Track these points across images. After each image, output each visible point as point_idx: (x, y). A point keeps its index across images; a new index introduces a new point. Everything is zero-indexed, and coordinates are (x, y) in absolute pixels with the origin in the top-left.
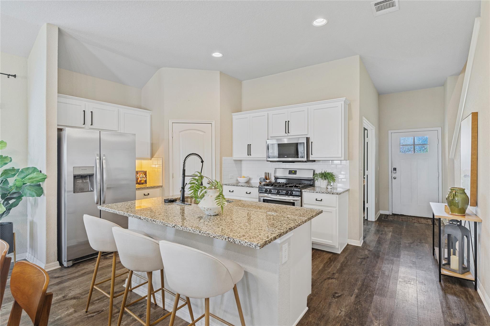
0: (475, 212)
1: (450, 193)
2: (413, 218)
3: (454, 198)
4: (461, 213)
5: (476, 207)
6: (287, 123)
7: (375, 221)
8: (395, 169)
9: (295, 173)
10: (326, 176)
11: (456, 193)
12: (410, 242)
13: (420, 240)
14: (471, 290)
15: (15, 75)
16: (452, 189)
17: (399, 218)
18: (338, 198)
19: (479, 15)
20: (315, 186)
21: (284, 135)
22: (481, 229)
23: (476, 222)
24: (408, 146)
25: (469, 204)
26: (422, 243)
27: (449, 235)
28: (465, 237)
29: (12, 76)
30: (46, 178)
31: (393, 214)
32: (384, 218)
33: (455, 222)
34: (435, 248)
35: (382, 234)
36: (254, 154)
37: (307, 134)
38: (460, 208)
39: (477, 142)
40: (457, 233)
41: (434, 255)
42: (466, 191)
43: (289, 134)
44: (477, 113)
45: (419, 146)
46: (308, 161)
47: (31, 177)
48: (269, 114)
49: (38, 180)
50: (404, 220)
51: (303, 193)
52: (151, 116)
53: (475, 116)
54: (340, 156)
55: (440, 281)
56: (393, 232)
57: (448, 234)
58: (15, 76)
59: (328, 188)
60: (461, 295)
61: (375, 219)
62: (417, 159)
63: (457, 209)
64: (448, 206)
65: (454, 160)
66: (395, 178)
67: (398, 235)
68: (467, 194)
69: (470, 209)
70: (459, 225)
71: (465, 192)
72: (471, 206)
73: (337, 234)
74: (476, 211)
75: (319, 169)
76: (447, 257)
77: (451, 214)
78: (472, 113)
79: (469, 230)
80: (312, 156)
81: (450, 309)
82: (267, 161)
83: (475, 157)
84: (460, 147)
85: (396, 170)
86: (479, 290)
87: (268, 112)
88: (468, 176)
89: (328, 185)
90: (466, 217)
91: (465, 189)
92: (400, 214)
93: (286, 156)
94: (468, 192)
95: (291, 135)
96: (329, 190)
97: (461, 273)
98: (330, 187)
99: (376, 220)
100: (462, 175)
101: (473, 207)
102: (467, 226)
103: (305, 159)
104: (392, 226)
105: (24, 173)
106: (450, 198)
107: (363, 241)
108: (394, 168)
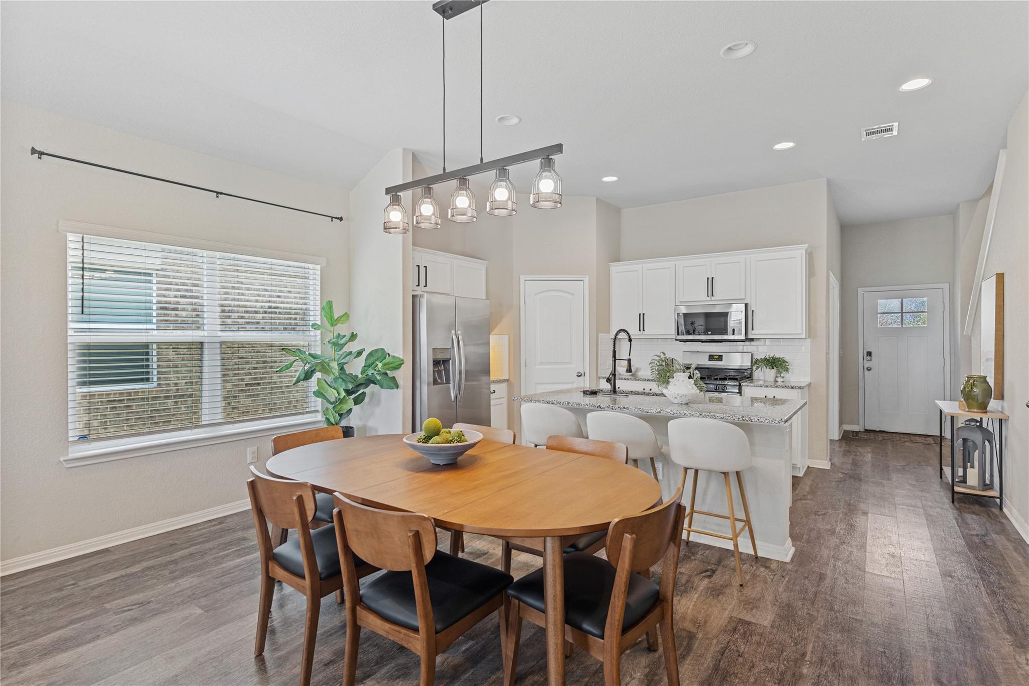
0: (1000, 410)
1: (967, 382)
2: (902, 436)
3: (972, 388)
4: (982, 409)
5: (1001, 401)
6: (711, 282)
7: (839, 440)
8: (869, 354)
9: (720, 358)
10: (774, 363)
11: (974, 382)
12: (903, 464)
13: (919, 463)
14: (996, 511)
15: (342, 217)
16: (969, 378)
17: (878, 435)
18: (800, 394)
19: (1004, 146)
20: (754, 379)
21: (704, 300)
22: (1008, 428)
23: (1002, 419)
24: (893, 314)
25: (993, 396)
26: (922, 465)
27: (965, 440)
28: (987, 443)
29: (336, 218)
30: (403, 364)
31: (865, 430)
32: (853, 436)
33: (974, 422)
34: (944, 468)
35: (856, 455)
36: (650, 330)
37: (743, 297)
38: (980, 403)
39: (1002, 313)
40: (977, 437)
41: (941, 477)
42: (988, 379)
43: (713, 298)
44: (1003, 274)
45: (911, 314)
46: (748, 340)
47: (387, 362)
48: (677, 265)
49: (395, 366)
50: (886, 438)
51: (743, 387)
52: (487, 268)
53: (1000, 278)
54: (800, 332)
55: (953, 502)
56: (873, 453)
57: (963, 439)
58: (341, 219)
59: (777, 382)
60: (981, 514)
61: (839, 436)
62: (908, 337)
63: (975, 403)
64: (964, 402)
65: (970, 338)
66: (869, 369)
67: (882, 456)
68: (990, 383)
69: (993, 404)
70: (979, 426)
71: (986, 381)
72: (994, 399)
73: (800, 447)
74: (1002, 408)
75: (762, 351)
76: (962, 475)
77: (968, 411)
78: (997, 274)
79: (992, 432)
80: (753, 332)
81: (967, 524)
82: (676, 340)
83: (1001, 333)
84: (980, 318)
85: (871, 356)
86: (1005, 510)
87: (676, 262)
88: (992, 359)
89: (777, 377)
90: (988, 413)
91: (986, 377)
92: (878, 430)
93: (710, 333)
94: (991, 381)
95: (717, 299)
96: (780, 383)
97: (981, 489)
98: (782, 380)
99: (840, 438)
100: (983, 360)
101: (998, 401)
102: (990, 429)
103: (743, 337)
104: (869, 446)
105: (373, 356)
106: (967, 390)
107: (830, 463)
108: (867, 352)
